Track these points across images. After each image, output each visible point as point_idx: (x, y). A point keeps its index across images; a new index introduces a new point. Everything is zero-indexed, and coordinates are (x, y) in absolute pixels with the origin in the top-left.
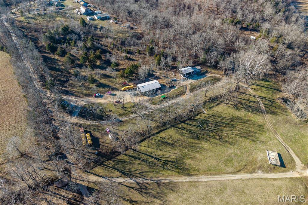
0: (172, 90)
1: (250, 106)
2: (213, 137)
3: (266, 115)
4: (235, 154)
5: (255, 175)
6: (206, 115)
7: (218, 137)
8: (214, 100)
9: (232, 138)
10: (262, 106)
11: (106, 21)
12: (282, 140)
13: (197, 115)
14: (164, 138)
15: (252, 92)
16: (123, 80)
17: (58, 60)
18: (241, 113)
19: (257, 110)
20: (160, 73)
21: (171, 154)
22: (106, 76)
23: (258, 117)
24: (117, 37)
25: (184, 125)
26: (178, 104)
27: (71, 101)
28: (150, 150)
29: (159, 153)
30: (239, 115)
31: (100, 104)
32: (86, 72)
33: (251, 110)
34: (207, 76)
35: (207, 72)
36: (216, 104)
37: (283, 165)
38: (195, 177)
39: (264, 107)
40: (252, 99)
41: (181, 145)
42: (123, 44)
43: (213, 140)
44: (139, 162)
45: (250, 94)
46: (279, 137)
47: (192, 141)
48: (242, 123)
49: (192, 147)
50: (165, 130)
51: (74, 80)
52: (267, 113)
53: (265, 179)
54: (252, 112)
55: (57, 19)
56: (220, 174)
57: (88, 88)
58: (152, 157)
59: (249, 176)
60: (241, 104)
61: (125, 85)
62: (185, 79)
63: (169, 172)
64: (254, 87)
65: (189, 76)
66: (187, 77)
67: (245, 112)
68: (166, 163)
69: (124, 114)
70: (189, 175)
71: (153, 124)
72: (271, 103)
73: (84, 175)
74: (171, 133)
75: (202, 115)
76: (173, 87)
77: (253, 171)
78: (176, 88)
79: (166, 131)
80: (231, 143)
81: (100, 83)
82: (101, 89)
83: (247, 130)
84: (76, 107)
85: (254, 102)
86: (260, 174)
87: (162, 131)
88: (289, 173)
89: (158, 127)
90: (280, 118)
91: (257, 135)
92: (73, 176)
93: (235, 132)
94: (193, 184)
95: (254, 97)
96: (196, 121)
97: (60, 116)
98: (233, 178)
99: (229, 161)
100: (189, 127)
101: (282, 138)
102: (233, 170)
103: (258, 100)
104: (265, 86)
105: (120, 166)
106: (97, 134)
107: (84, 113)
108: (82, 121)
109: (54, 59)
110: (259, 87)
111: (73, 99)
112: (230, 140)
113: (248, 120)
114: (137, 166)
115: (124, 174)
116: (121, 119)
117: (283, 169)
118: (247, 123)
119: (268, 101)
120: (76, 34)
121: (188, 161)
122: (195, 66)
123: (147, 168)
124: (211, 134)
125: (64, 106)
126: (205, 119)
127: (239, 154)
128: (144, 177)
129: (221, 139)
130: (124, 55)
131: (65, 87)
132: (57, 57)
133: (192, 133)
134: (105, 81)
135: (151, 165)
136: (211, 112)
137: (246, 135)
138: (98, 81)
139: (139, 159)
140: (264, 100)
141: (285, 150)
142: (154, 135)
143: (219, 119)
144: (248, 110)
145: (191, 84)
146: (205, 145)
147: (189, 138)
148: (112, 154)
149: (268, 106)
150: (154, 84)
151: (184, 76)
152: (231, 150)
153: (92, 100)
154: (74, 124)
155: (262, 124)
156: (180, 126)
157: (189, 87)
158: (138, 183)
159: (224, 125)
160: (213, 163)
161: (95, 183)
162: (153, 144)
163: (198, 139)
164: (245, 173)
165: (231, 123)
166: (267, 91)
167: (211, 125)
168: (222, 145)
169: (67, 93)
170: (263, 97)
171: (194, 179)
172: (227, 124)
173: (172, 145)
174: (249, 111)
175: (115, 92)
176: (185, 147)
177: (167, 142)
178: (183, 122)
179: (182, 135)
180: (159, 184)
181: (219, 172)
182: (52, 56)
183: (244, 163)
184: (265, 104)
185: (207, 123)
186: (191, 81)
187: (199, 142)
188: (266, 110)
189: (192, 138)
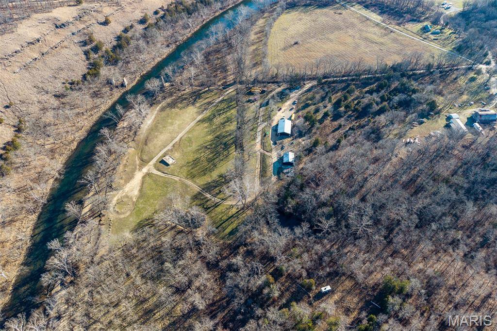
0: (272, 142)
1: (216, 187)
2: (211, 145)
3: (199, 190)
4: (190, 146)
5: (171, 144)
6: (231, 152)
7: (208, 147)
9: (201, 152)
10: (208, 196)
14: (231, 122)
15: (230, 203)
18: (215, 175)
19: (208, 188)
21: (218, 120)
23: (202, 183)
26: (254, 139)
27: (299, 91)
29: (223, 116)
31: (286, 102)
34: (273, 176)
37: (163, 162)
39: (207, 197)
41: (219, 127)
43: (209, 143)
44: (225, 107)
45: (229, 199)
46: (177, 179)
47: (218, 133)
48: (207, 168)
49: (214, 131)
52: (199, 193)
53: (165, 147)
54: (209, 183)
56: (187, 132)
59: (174, 142)
60: (223, 182)
62: (280, 156)
64: (234, 210)
65: (281, 159)
68: (215, 116)
70: (199, 121)
72: (205, 206)
73: (235, 88)
74: (231, 128)
75: (234, 150)
76: (276, 144)
77: (173, 146)
78: (272, 145)
80: (199, 150)
81: (309, 106)
82: (302, 105)
83: (198, 165)
84: (291, 92)
85: (218, 194)
86: (169, 147)
88: (155, 161)
94: (193, 119)
95: (223, 200)
96: (232, 144)
98: (180, 135)
99: (190, 140)
100: (229, 138)
101: (174, 180)
102: (183, 138)
103: (217, 200)
110: (230, 215)
111: (301, 92)
112: (200, 151)
113: (205, 174)
114: (223, 106)
116: (263, 108)
118: (203, 171)
119: (209, 206)
121: (206, 125)
127: (188, 148)
128: (215, 106)
129: (206, 147)
131: (317, 90)
133: (224, 137)
137: (196, 162)
139: (227, 108)
140: (213, 204)
141: (166, 172)
143: (221, 157)
144: (214, 181)
145: (271, 157)
146: (210, 137)
149: (204, 201)
152: (194, 146)
153: (293, 100)
155: (194, 179)
157: (267, 153)
158: (213, 103)
159: (215, 157)
160: (195, 133)
161: (228, 90)
162: (232, 116)
163: (216, 137)
164: (176, 142)
165: (212, 163)
166: (220, 217)
167: (221, 150)
168: (202, 144)
169: (310, 90)
170: (216, 207)
171: (195, 121)
172: (214, 159)
173: (223, 124)
174: (211, 182)
175: (293, 111)
177: (227, 122)
179: (227, 132)
180: (206, 109)
181: (188, 132)
184: (208, 201)
185: (224, 149)
186: (275, 159)
187: (215, 136)
188: (203, 195)
189: (220, 135)
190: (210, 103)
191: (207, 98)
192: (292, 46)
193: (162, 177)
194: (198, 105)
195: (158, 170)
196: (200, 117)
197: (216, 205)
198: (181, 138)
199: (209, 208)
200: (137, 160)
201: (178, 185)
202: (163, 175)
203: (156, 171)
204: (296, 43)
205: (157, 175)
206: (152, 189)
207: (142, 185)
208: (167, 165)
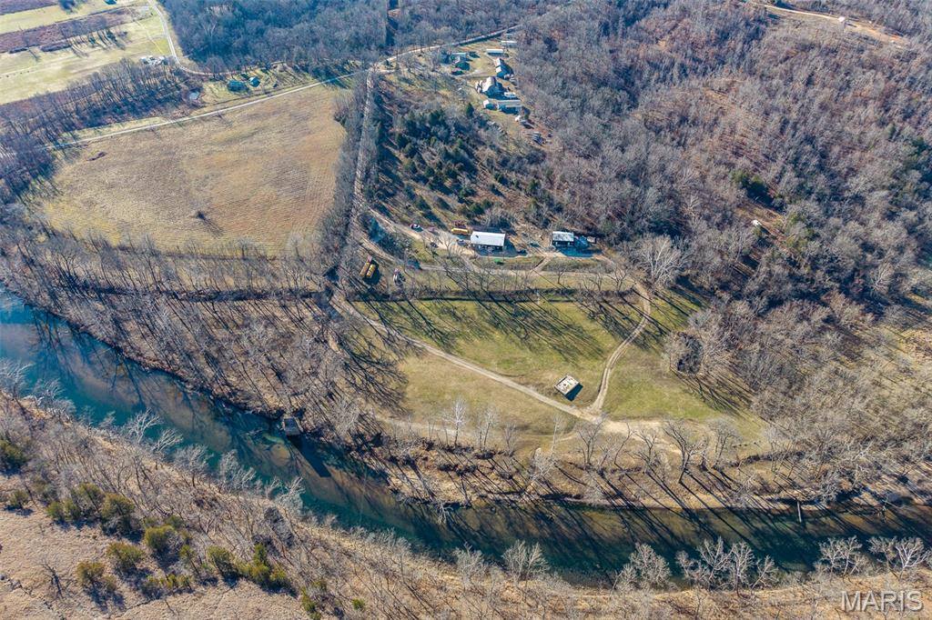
0: (519, 256)
1: (616, 323)
2: (518, 334)
3: (628, 343)
4: (524, 360)
5: (522, 388)
6: (536, 307)
7: (523, 336)
8: (567, 293)
9: (540, 344)
10: (638, 331)
11: (511, 115)
12: (608, 377)
13: (524, 301)
14: (455, 308)
15: (647, 307)
16: (462, 218)
17: (400, 162)
18: (588, 326)
19: (621, 332)
20: (523, 228)
21: (447, 325)
22: (445, 206)
23: (612, 340)
24: (505, 149)
25: (494, 305)
26: (509, 277)
27: (381, 222)
28: (428, 312)
29: (437, 319)
30: (584, 326)
31: (412, 238)
32: (422, 191)
33: (611, 328)
34: (593, 258)
35: (599, 251)
36: (566, 299)
37: (571, 396)
38: (453, 357)
39: (641, 333)
40: (634, 316)
41: (468, 323)
42: (504, 163)
43: (513, 336)
44: (406, 317)
45: (640, 308)
46: (608, 373)
47: (487, 325)
48: (577, 336)
49: (480, 332)
50: (464, 300)
51: (401, 197)
52: (635, 342)
53: (530, 397)
54: (610, 331)
55: (443, 92)
56: (483, 367)
57: (410, 213)
58: (424, 319)
59: (515, 385)
60: (606, 316)
61: (459, 226)
62: (552, 249)
63: (429, 340)
64: (659, 302)
65: (562, 246)
66: (557, 248)
67: (599, 327)
68: (434, 331)
69: (430, 261)
70: (448, 352)
71: (454, 286)
72: (659, 334)
73: (344, 304)
74: (470, 307)
75: (532, 304)
76: (523, 253)
77: (526, 384)
78: (527, 256)
79: (465, 302)
80: (532, 348)
81: (431, 213)
82: (426, 221)
83: (572, 346)
84: (382, 232)
85: (631, 321)
86: (531, 391)
87: (461, 299)
88: (569, 407)
89: (457, 293)
90: (644, 355)
91: (580, 357)
92: (333, 299)
93: (555, 341)
94: (443, 360)
95: (641, 315)
96: (515, 307)
97: (358, 234)
98: (493, 378)
99: (507, 362)
100: (499, 310)
101: (613, 374)
102: (503, 372)
103: (644, 324)
104: (684, 310)
105: (384, 312)
106: (382, 270)
107: (387, 243)
108: (378, 251)
109: (397, 159)
110: (669, 305)
111: (386, 220)
112: (536, 345)
113: (590, 337)
114: (402, 320)
115: (382, 320)
116: (422, 265)
117: (567, 400)
118: (583, 339)
120: (446, 127)
121: (460, 341)
122: (586, 236)
123: (410, 325)
124: (518, 329)
125: (366, 223)
126: (530, 310)
127: (529, 362)
128: (400, 332)
129: (524, 339)
130: (493, 181)
131: (387, 202)
132: (402, 157)
133: (495, 317)
134: (437, 212)
135: (416, 325)
136: (548, 306)
137: (563, 350)
138: (429, 208)
139: (409, 314)
140: (652, 325)
141: (597, 388)
142: (446, 299)
143: (549, 319)
144: (606, 326)
145: (553, 259)
146: (497, 335)
147: (486, 321)
148: (384, 297)
149: (647, 335)
150: (497, 239)
151: (554, 244)
152: (527, 354)
153: (407, 230)
154: (368, 250)
155: (605, 349)
156: (488, 304)
157: (545, 263)
158: (389, 334)
159: (548, 327)
160: (487, 355)
161: (348, 314)
162: (436, 307)
163: (496, 326)
164: (514, 381)
165: (562, 330)
166: (674, 317)
167: (530, 320)
168: (518, 345)
169: (384, 211)
171: (451, 358)
172: (554, 328)
173: (458, 319)
174: (608, 329)
175: (440, 231)
176: (471, 328)
177: (454, 314)
178: (496, 302)
179: (481, 314)
180: (408, 344)
181: (483, 363)
182: (396, 153)
183: (524, 373)
184: (646, 331)
185: (527, 316)
186: (559, 255)
187: (494, 329)
188: (637, 338)
189: (490, 322)
190: (389, 340)
191: (370, 344)
192: (208, 223)
193: (609, 392)
194: (393, 357)
195: (593, 399)
196: (438, 353)
197: (655, 322)
198: (502, 375)
199: (660, 329)
200: (570, 438)
201: (622, 368)
202: (604, 392)
203: (595, 404)
204: (201, 215)
205: (606, 400)
206: (641, 403)
207: (634, 418)
208: (578, 387)
